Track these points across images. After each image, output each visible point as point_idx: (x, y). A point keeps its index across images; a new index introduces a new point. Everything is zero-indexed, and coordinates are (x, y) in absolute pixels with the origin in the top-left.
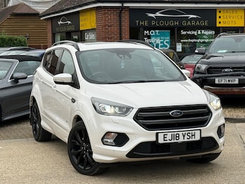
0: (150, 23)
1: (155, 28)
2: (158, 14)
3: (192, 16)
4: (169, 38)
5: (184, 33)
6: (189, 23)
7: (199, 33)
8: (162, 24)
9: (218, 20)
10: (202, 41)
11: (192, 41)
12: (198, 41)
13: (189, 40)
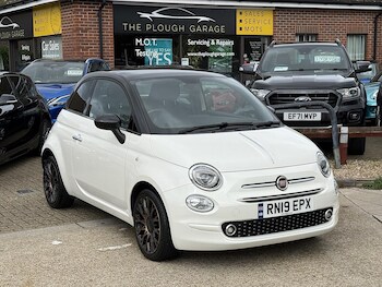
0: (143, 27)
1: (151, 35)
2: (155, 14)
3: (202, 19)
4: (170, 50)
5: (192, 43)
6: (199, 29)
7: (213, 43)
8: (162, 28)
9: (238, 25)
10: (216, 55)
11: (204, 55)
12: (212, 55)
13: (200, 54)
